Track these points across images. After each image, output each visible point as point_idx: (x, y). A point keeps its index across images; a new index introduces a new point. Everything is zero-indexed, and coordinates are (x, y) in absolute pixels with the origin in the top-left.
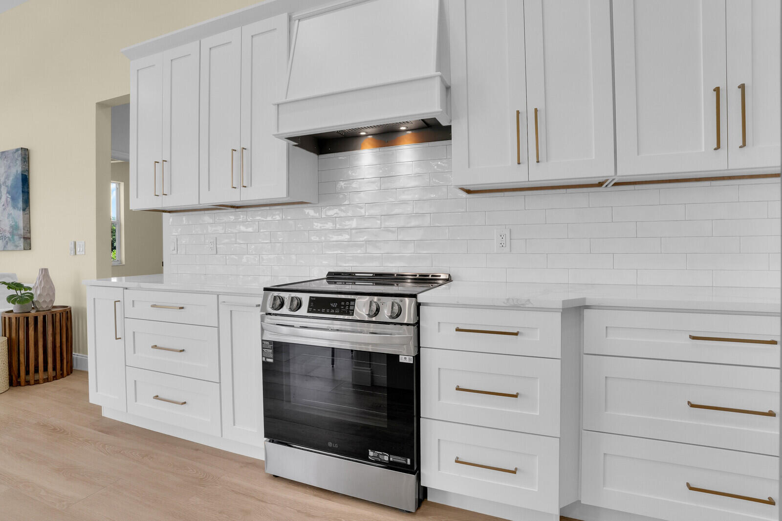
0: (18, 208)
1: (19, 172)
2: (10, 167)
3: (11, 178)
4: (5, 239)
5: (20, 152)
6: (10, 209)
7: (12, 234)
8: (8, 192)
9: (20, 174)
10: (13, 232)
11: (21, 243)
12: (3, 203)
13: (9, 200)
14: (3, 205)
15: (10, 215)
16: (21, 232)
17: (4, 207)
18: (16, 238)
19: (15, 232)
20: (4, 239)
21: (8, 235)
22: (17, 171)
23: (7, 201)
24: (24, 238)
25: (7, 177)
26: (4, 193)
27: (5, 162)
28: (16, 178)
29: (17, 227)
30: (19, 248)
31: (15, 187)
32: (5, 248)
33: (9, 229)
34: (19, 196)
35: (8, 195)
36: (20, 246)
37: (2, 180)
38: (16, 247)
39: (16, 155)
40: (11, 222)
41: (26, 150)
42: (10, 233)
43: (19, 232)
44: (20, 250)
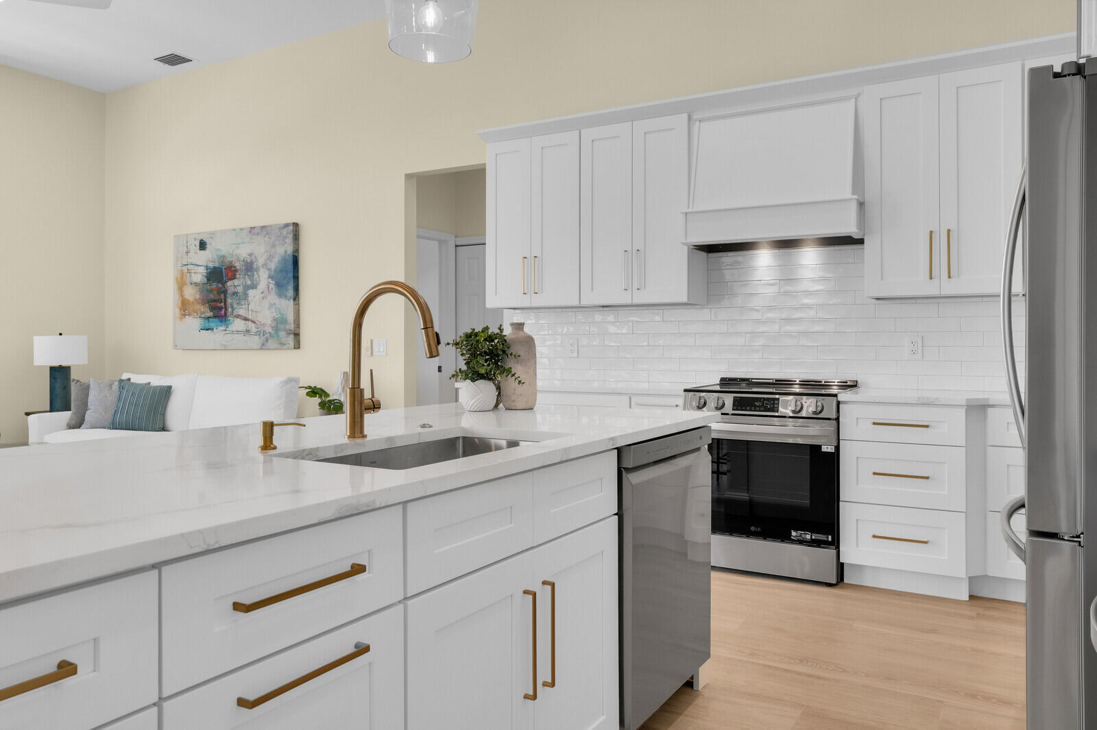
0: (286, 297)
1: (288, 253)
2: (274, 246)
3: (276, 260)
4: (264, 335)
5: (291, 228)
6: (273, 297)
7: (276, 329)
8: (270, 277)
9: (291, 255)
10: (277, 326)
11: (291, 339)
12: (261, 291)
13: (272, 286)
14: (262, 293)
15: (271, 305)
16: (292, 327)
17: (263, 295)
18: (282, 334)
19: (281, 326)
20: (262, 335)
21: (269, 329)
22: (286, 251)
23: (268, 288)
24: (294, 334)
25: (270, 258)
26: (263, 278)
27: (266, 239)
28: (284, 260)
29: (284, 321)
30: (285, 347)
31: (281, 271)
32: (263, 347)
33: (270, 323)
34: (288, 282)
35: (270, 280)
36: (289, 344)
37: (261, 261)
38: (282, 345)
39: (285, 232)
40: (274, 314)
41: (296, 225)
42: (272, 327)
43: (288, 327)
44: (288, 349)
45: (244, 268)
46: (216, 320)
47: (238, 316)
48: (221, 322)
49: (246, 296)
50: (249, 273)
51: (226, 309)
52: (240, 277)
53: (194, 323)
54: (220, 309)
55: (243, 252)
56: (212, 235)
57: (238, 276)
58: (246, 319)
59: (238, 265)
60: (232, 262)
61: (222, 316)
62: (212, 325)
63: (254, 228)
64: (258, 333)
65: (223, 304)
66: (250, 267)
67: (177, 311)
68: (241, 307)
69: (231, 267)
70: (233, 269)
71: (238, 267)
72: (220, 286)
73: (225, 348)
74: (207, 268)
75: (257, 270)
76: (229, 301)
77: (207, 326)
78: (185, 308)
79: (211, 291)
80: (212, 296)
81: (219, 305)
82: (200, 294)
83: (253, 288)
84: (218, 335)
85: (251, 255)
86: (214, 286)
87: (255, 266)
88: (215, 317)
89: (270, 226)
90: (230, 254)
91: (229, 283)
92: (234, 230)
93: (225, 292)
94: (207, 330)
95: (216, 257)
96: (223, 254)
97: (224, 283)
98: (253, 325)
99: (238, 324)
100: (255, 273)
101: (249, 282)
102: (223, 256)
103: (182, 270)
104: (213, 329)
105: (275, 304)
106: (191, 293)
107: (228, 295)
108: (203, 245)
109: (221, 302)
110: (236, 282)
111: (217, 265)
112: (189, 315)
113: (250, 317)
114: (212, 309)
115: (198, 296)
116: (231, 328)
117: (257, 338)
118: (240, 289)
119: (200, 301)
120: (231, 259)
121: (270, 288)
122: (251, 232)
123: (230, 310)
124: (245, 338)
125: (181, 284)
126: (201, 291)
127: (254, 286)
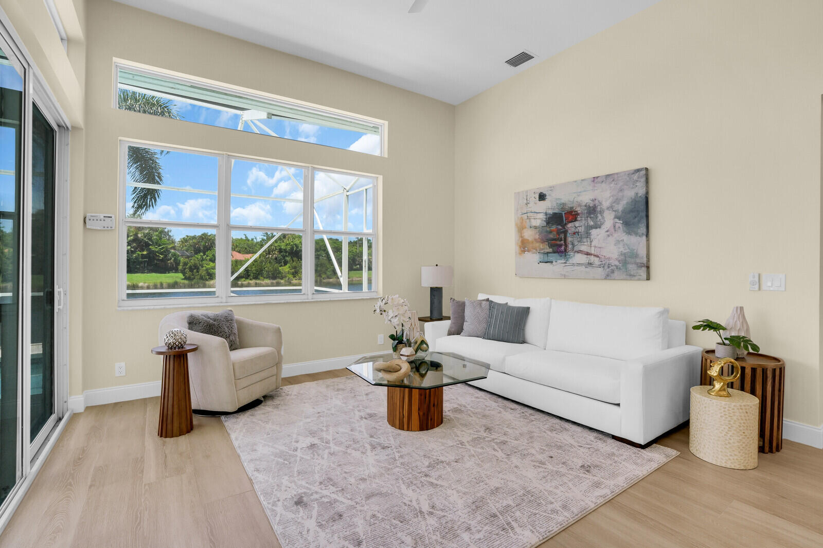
0: (636, 234)
1: (640, 195)
2: (621, 190)
3: (624, 202)
4: (609, 267)
5: (644, 172)
6: (621, 235)
7: (625, 263)
8: (617, 217)
9: (644, 196)
10: (625, 260)
11: (641, 272)
12: (607, 230)
13: (619, 225)
14: (607, 231)
15: (618, 242)
16: (642, 260)
17: (608, 233)
18: (632, 267)
19: (629, 260)
20: (606, 267)
21: (615, 263)
22: (637, 194)
23: (615, 227)
24: (645, 266)
25: (617, 201)
26: (609, 219)
27: (612, 185)
28: (635, 201)
29: (634, 255)
30: (636, 278)
31: (631, 211)
32: (607, 277)
33: (617, 257)
34: (639, 222)
35: (617, 220)
36: (640, 275)
37: (606, 204)
38: (631, 276)
39: (635, 177)
40: (622, 249)
41: (647, 169)
42: (619, 261)
43: (638, 261)
44: (639, 280)
45: (586, 211)
46: (556, 255)
47: (579, 252)
48: (561, 256)
49: (588, 235)
50: (592, 216)
51: (566, 245)
52: (581, 220)
53: (533, 258)
54: (561, 246)
55: (586, 198)
56: (552, 188)
57: (579, 218)
58: (588, 254)
59: (579, 210)
60: (573, 208)
61: (562, 252)
62: (550, 259)
63: (597, 177)
64: (602, 266)
65: (563, 242)
66: (593, 210)
67: (518, 248)
68: (582, 244)
69: (572, 212)
70: (574, 213)
71: (579, 212)
72: (560, 227)
73: (565, 277)
74: (546, 214)
75: (601, 212)
76: (569, 239)
77: (546, 260)
78: (524, 246)
79: (551, 232)
80: (551, 236)
81: (558, 243)
82: (540, 234)
83: (596, 228)
84: (558, 265)
85: (594, 200)
86: (554, 228)
87: (598, 209)
88: (554, 252)
89: (617, 174)
90: (571, 202)
91: (570, 225)
92: (576, 181)
93: (565, 232)
94: (546, 262)
95: (555, 205)
96: (563, 201)
97: (564, 226)
98: (596, 259)
99: (579, 258)
100: (599, 215)
101: (592, 223)
102: (563, 204)
103: (522, 218)
104: (552, 262)
105: (623, 240)
106: (529, 234)
107: (568, 235)
108: (542, 197)
109: (561, 240)
110: (577, 224)
111: (556, 211)
112: (528, 251)
113: (593, 252)
114: (551, 246)
115: (537, 237)
116: (571, 261)
117: (600, 270)
118: (582, 230)
119: (539, 240)
120: (571, 206)
121: (617, 227)
122: (594, 181)
123: (570, 246)
124: (587, 269)
125: (520, 229)
126: (540, 233)
127: (597, 226)
